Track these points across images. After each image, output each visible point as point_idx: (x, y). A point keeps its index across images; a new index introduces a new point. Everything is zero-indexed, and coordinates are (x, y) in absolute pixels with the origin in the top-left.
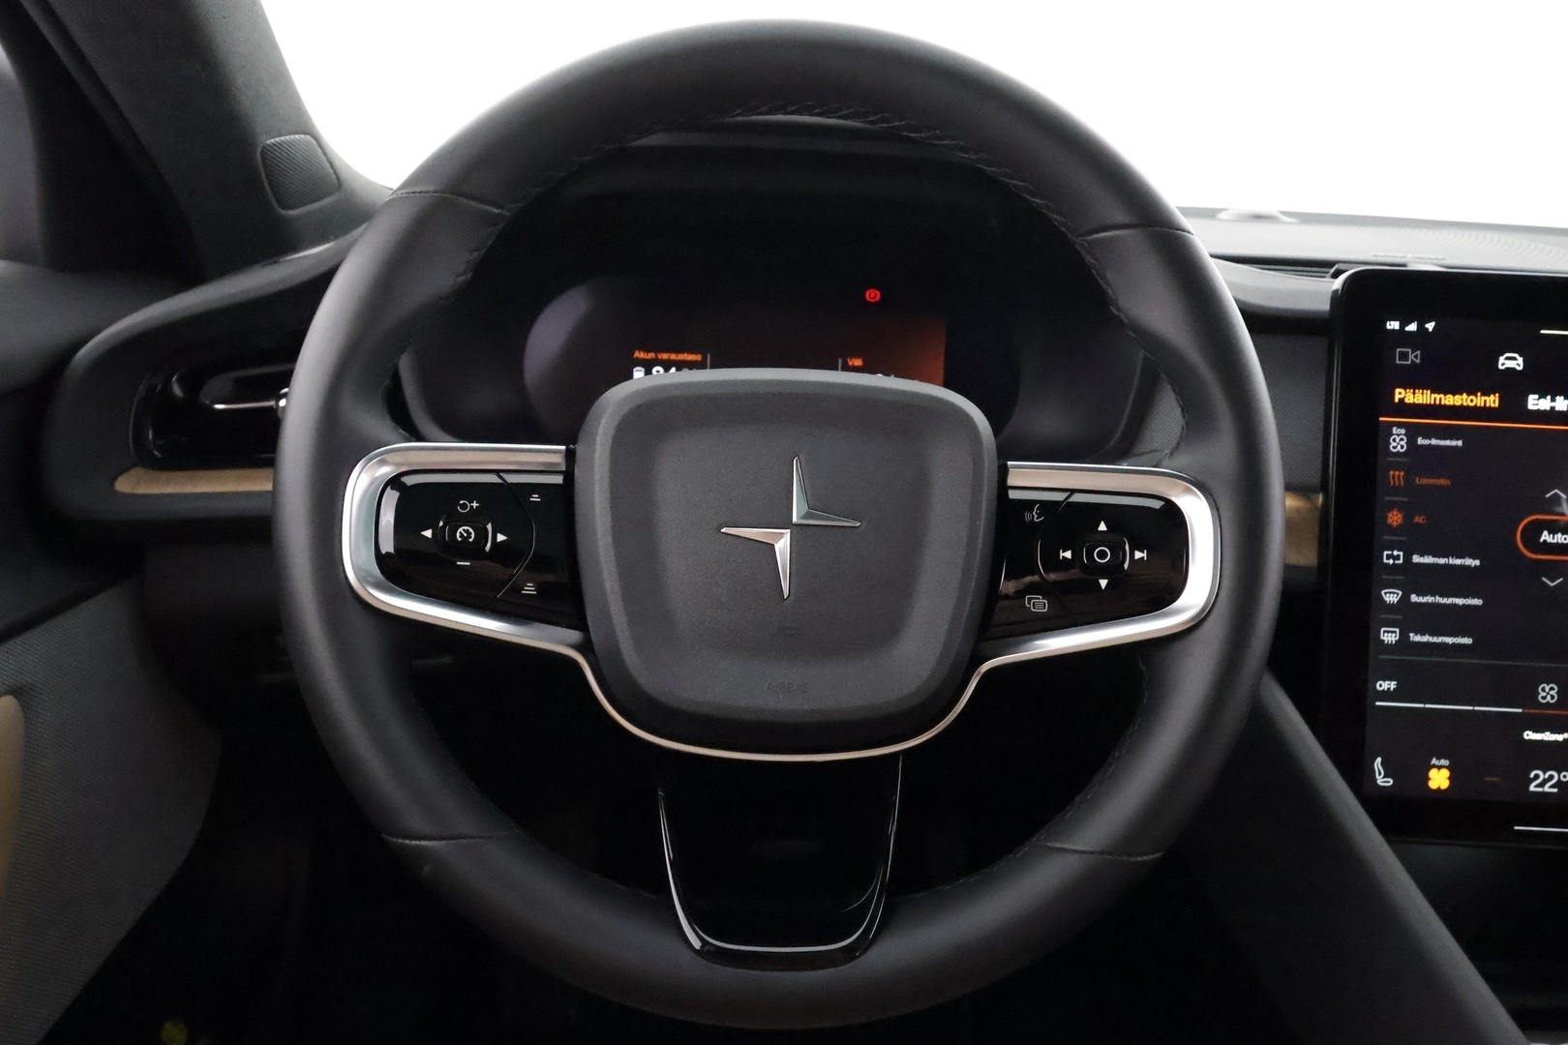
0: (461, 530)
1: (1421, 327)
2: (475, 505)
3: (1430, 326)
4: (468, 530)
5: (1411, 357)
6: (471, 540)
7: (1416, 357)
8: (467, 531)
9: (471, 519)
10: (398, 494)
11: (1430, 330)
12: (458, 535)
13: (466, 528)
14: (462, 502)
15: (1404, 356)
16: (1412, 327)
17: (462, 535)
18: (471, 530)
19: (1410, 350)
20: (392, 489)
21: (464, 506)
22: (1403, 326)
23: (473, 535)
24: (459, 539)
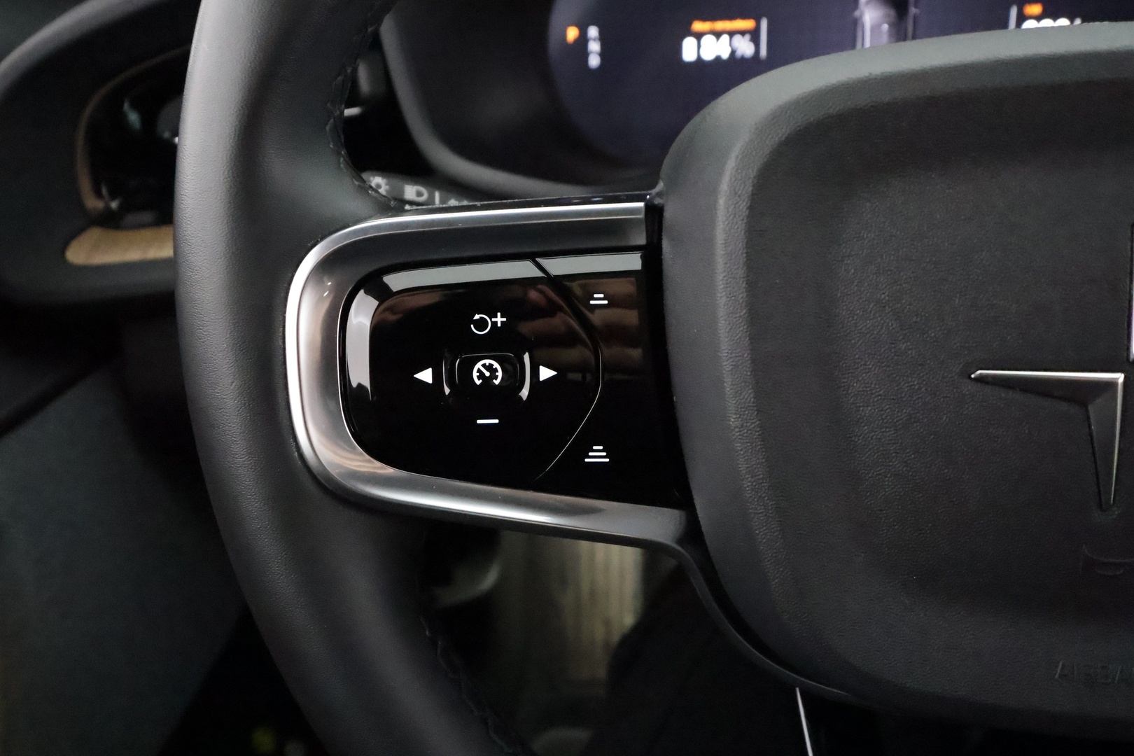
0: (479, 365)
2: (499, 319)
4: (491, 365)
6: (497, 382)
8: (489, 368)
9: (494, 344)
10: (376, 303)
12: (475, 374)
13: (487, 362)
14: (477, 317)
17: (481, 375)
18: (496, 365)
20: (366, 292)
21: (481, 324)
23: (500, 374)
24: (478, 382)
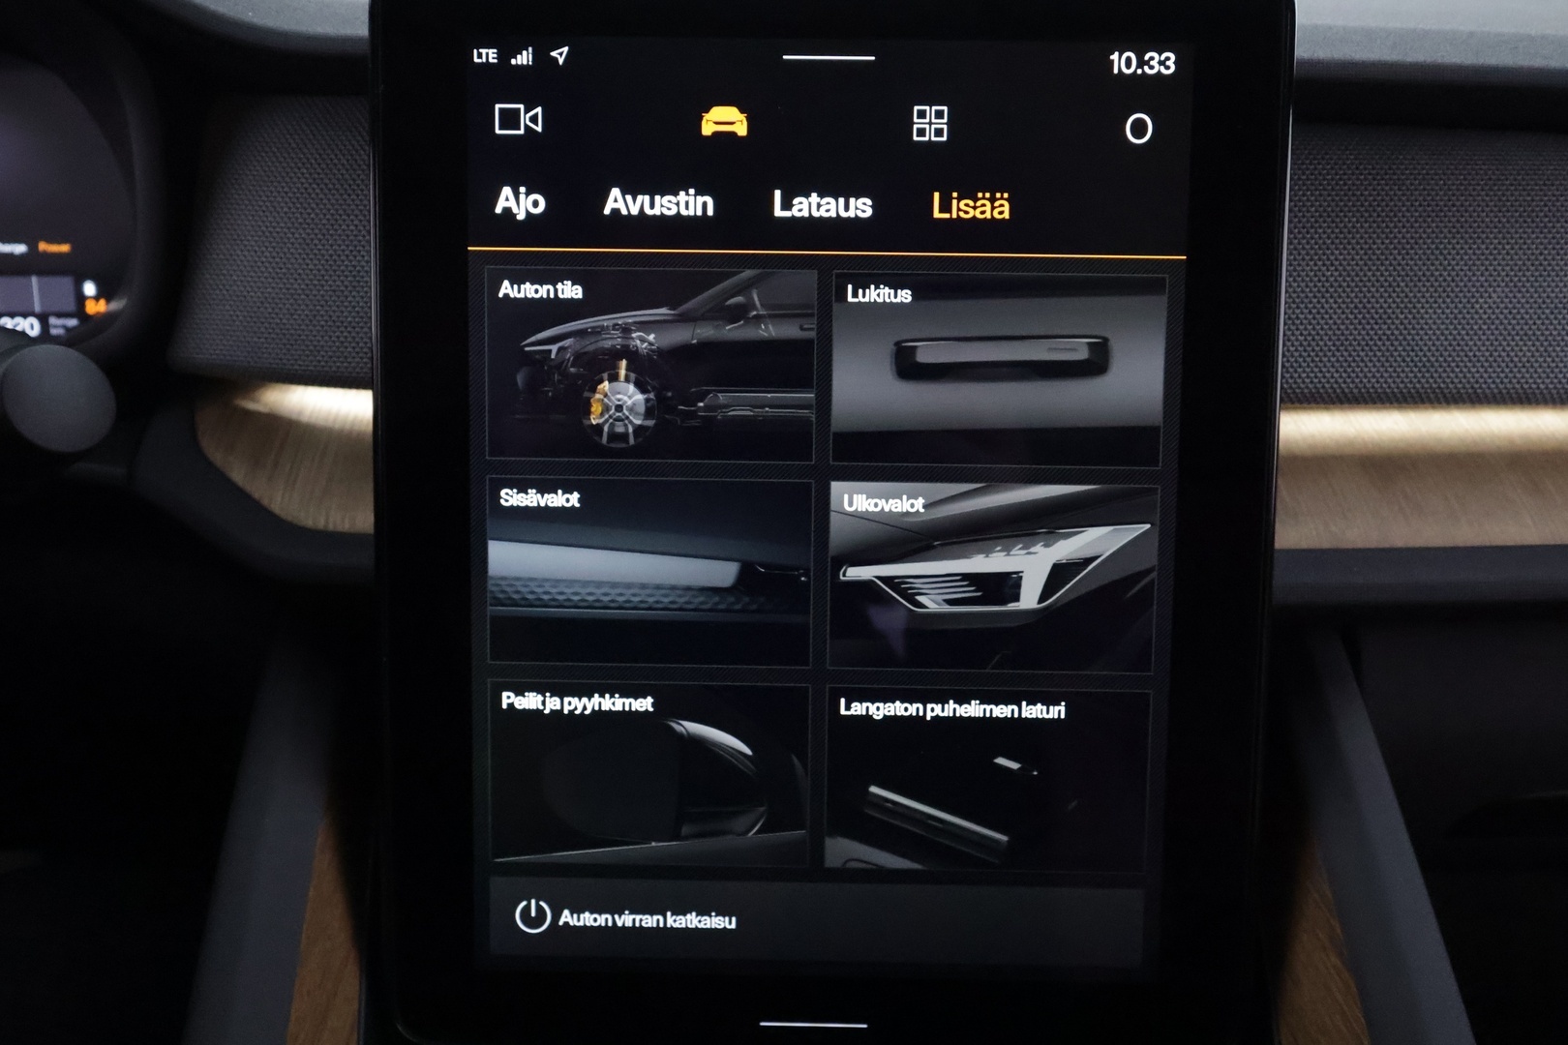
1: (542, 57)
3: (560, 55)
5: (525, 119)
7: (534, 119)
11: (561, 61)
15: (510, 119)
16: (524, 58)
19: (522, 107)
22: (505, 56)
